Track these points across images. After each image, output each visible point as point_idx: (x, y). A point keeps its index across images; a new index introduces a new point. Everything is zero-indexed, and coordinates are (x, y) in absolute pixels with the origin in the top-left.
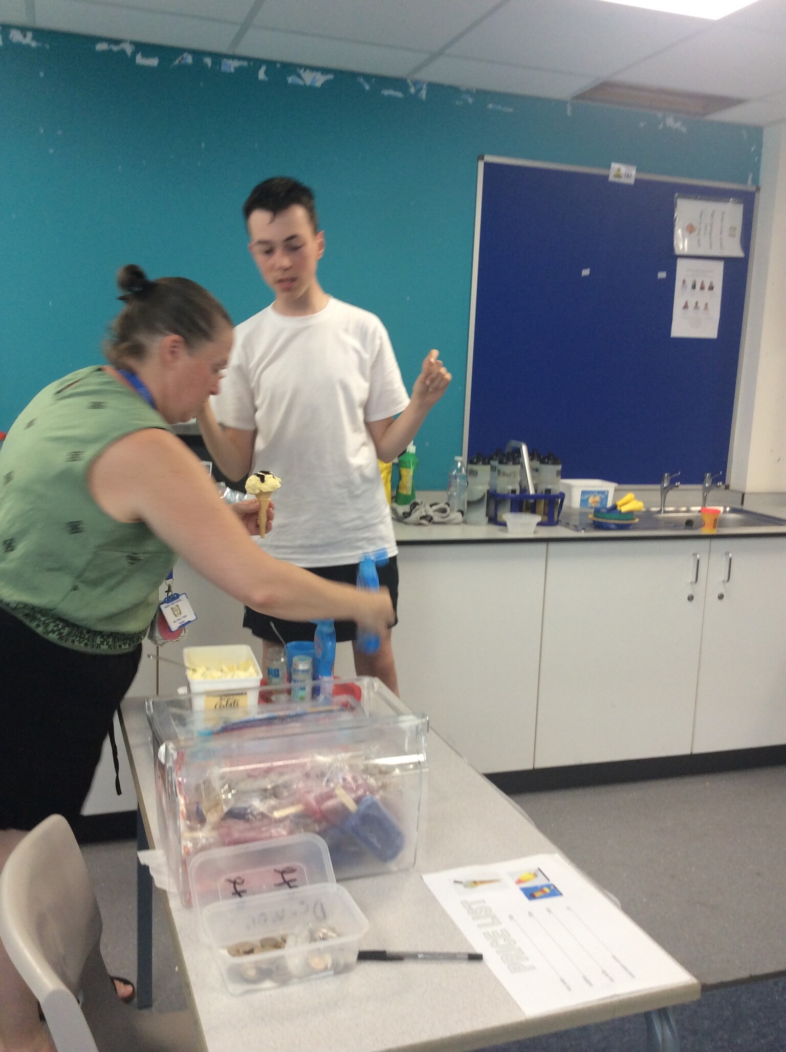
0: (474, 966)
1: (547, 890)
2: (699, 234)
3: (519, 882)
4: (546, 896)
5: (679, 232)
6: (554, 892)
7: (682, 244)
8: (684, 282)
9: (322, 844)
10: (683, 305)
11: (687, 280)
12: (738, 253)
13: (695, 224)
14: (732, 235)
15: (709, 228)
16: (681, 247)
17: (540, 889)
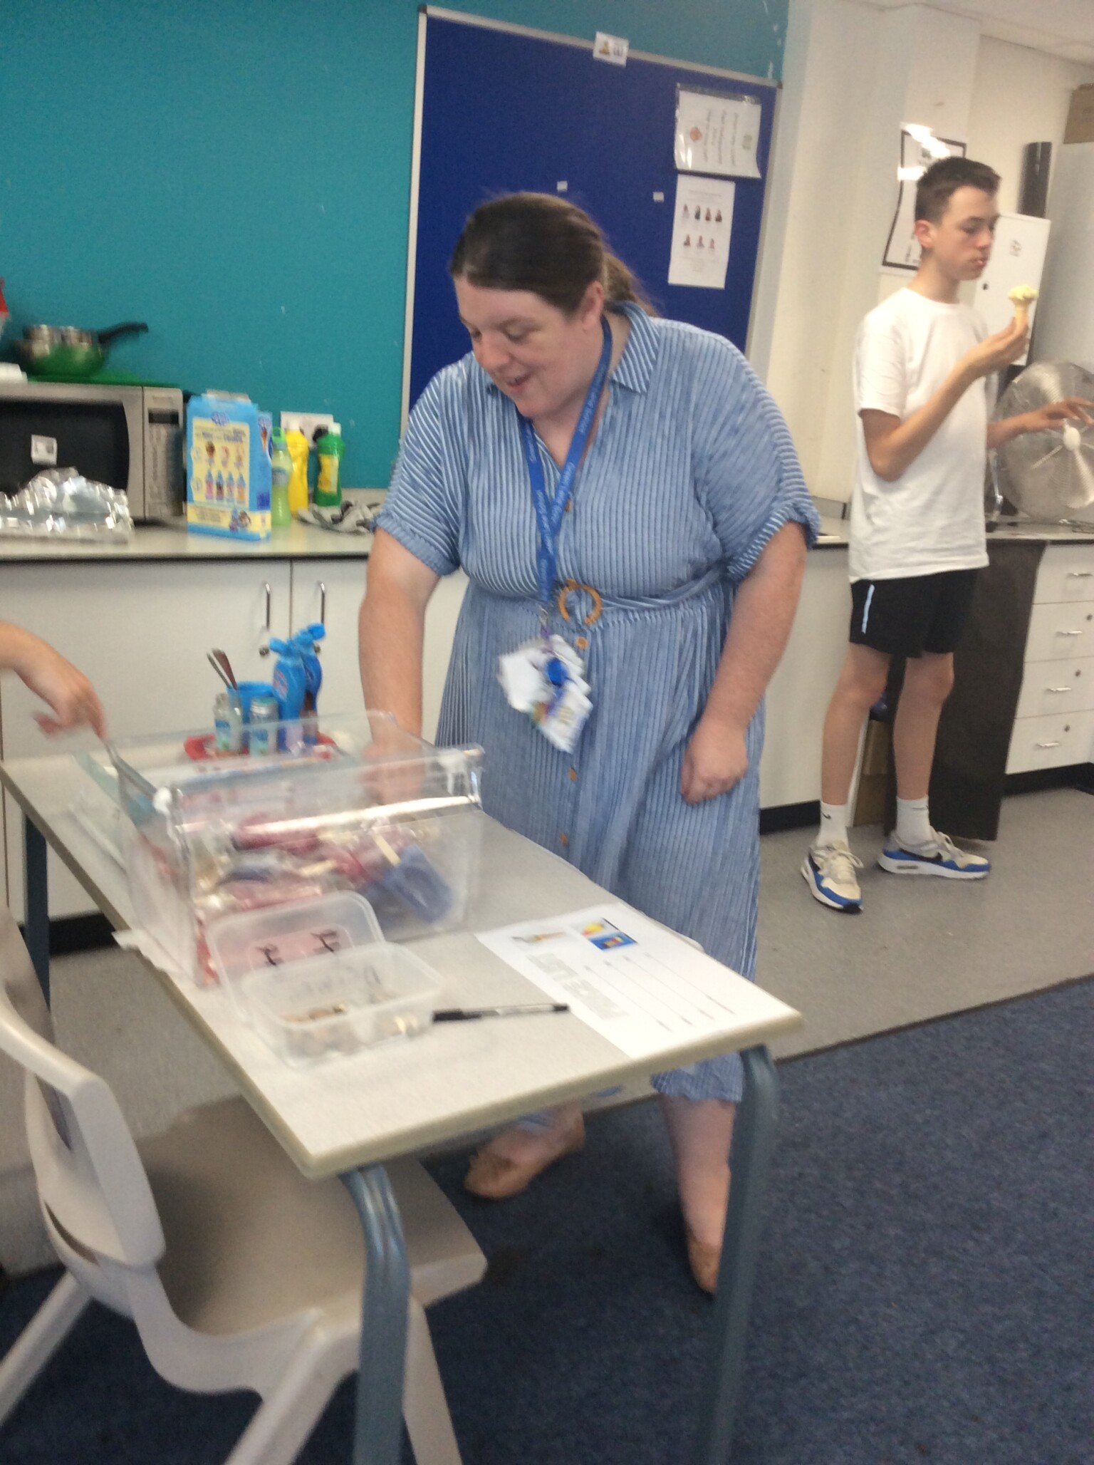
0: (561, 1017)
1: (619, 939)
2: (705, 143)
3: (586, 933)
4: (619, 944)
5: (681, 138)
6: (627, 941)
7: (685, 156)
8: (686, 208)
9: (364, 904)
10: (684, 240)
11: (689, 207)
12: (752, 172)
13: (702, 129)
14: (746, 147)
15: (718, 135)
16: (683, 159)
17: (611, 939)
